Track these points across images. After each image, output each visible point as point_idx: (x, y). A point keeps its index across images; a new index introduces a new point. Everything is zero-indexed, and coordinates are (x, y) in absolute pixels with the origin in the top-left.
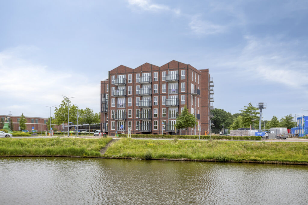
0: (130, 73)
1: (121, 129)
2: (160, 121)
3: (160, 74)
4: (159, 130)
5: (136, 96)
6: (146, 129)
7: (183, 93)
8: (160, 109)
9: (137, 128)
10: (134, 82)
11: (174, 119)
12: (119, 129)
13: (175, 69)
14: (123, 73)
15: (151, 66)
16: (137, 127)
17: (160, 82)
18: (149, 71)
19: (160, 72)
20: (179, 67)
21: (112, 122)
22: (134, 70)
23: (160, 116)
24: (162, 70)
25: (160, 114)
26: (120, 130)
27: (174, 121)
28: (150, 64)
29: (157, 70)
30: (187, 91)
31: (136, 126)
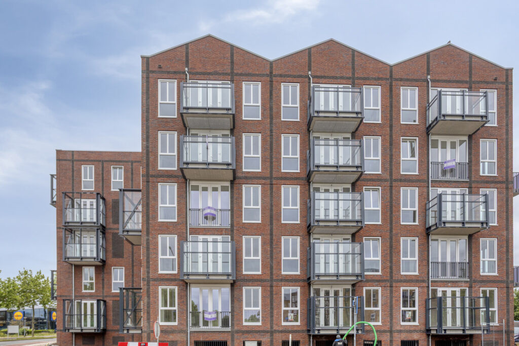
0: (251, 76)
1: (206, 323)
2: (391, 292)
3: (391, 97)
4: (386, 328)
5: (282, 178)
6: (327, 323)
7: (487, 182)
8: (391, 238)
9: (286, 320)
10: (271, 118)
11: (454, 283)
12: (196, 324)
13: (457, 82)
14: (216, 73)
15: (353, 56)
16: (286, 312)
17: (391, 127)
18: (342, 78)
19: (391, 86)
20: (470, 77)
21: (160, 288)
22: (271, 63)
23: (391, 268)
24: (401, 80)
25: (391, 262)
26: (202, 328)
27: (449, 290)
28: (349, 48)
29: (379, 79)
30: (504, 175)
31: (283, 308)
